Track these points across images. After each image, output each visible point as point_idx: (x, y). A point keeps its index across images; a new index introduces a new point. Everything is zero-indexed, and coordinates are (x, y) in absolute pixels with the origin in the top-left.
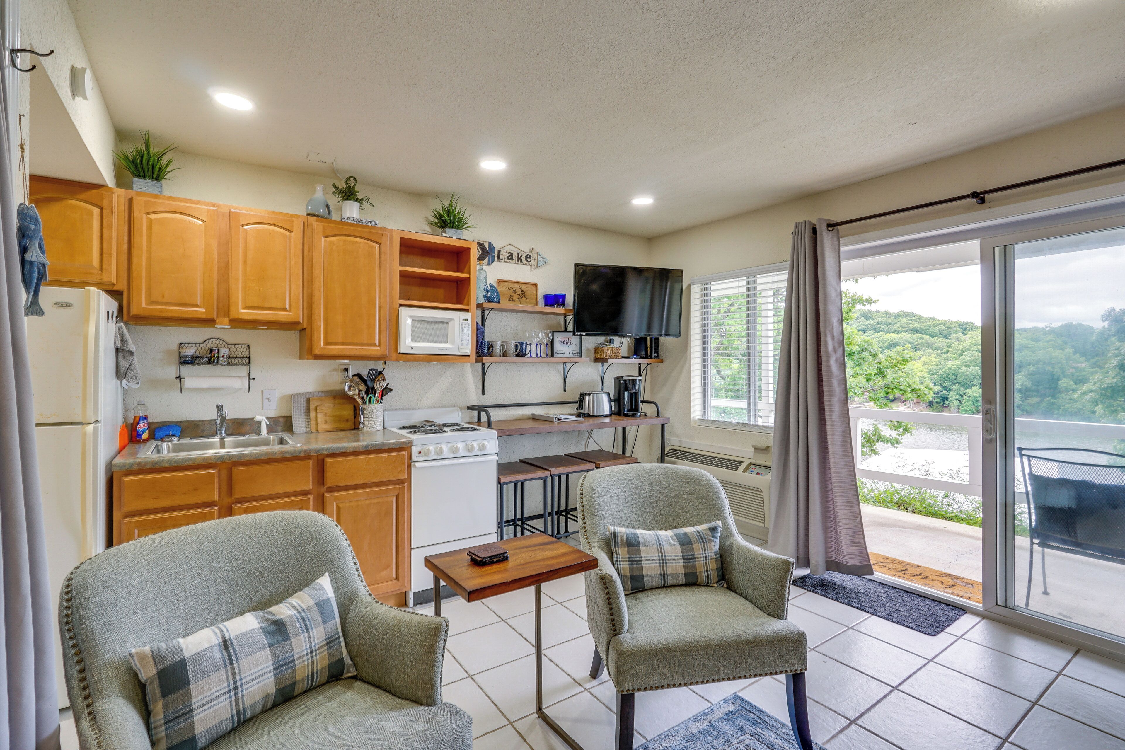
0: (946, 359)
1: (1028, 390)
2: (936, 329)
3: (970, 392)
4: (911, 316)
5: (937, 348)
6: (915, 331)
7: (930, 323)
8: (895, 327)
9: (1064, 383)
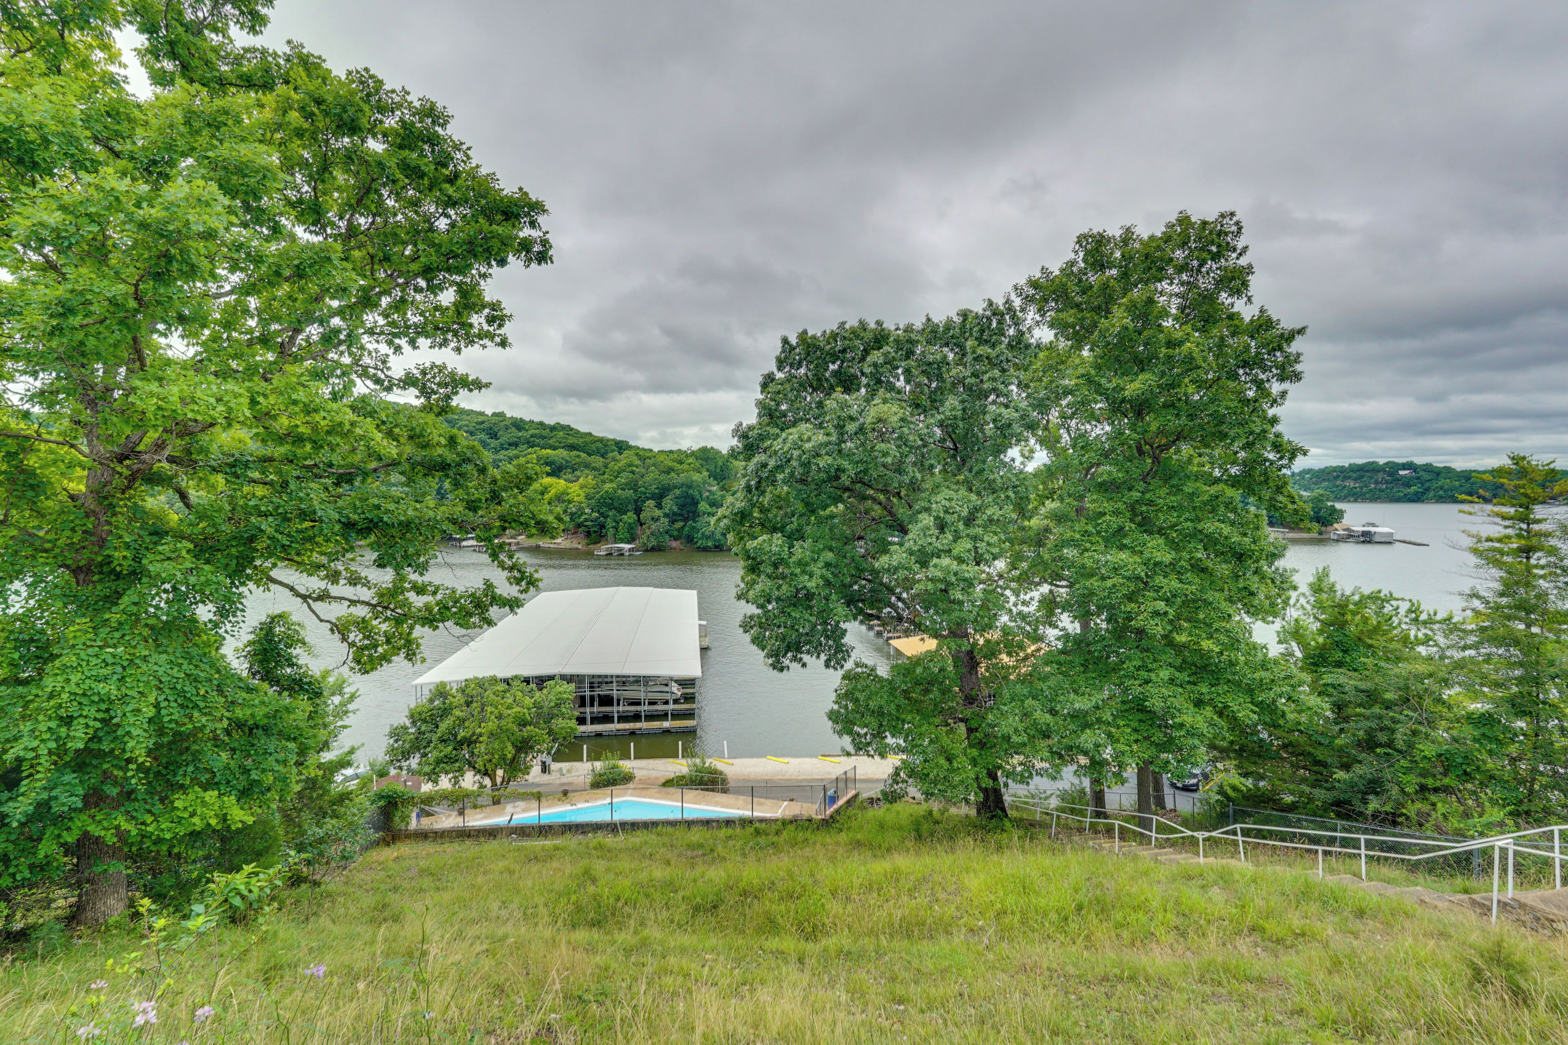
0: (604, 482)
1: (674, 514)
2: (594, 447)
3: (625, 517)
4: (567, 429)
5: (594, 469)
6: (572, 447)
7: (588, 439)
8: (551, 442)
9: (703, 506)
